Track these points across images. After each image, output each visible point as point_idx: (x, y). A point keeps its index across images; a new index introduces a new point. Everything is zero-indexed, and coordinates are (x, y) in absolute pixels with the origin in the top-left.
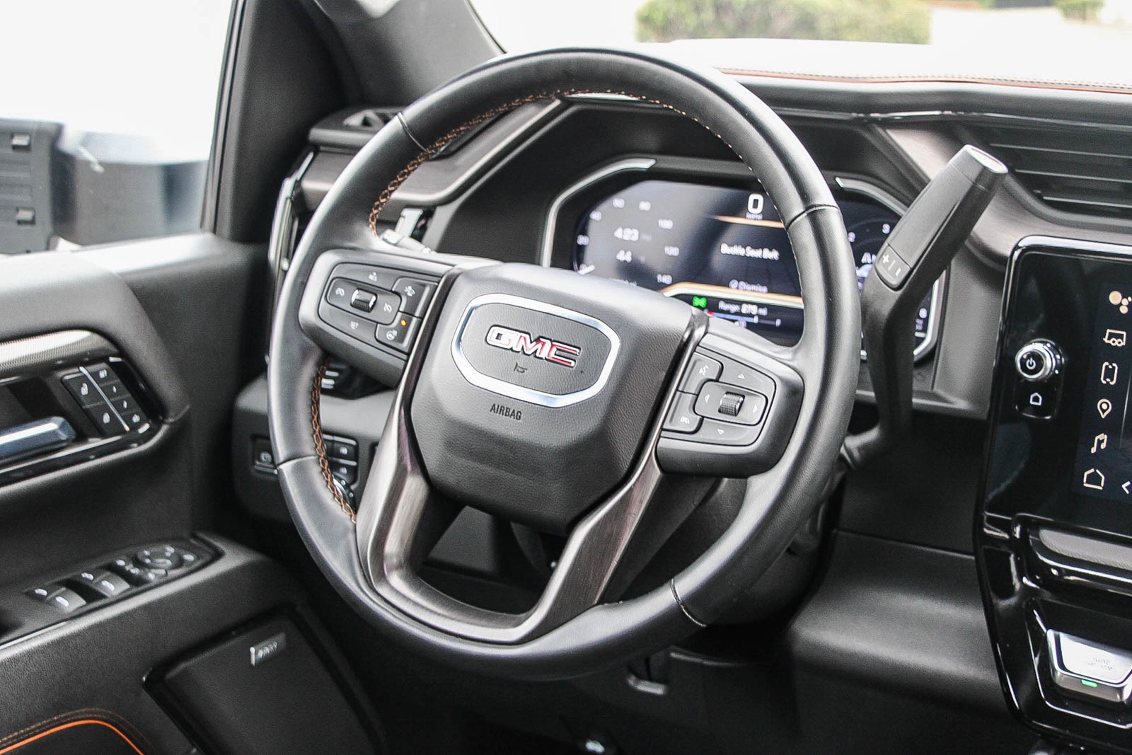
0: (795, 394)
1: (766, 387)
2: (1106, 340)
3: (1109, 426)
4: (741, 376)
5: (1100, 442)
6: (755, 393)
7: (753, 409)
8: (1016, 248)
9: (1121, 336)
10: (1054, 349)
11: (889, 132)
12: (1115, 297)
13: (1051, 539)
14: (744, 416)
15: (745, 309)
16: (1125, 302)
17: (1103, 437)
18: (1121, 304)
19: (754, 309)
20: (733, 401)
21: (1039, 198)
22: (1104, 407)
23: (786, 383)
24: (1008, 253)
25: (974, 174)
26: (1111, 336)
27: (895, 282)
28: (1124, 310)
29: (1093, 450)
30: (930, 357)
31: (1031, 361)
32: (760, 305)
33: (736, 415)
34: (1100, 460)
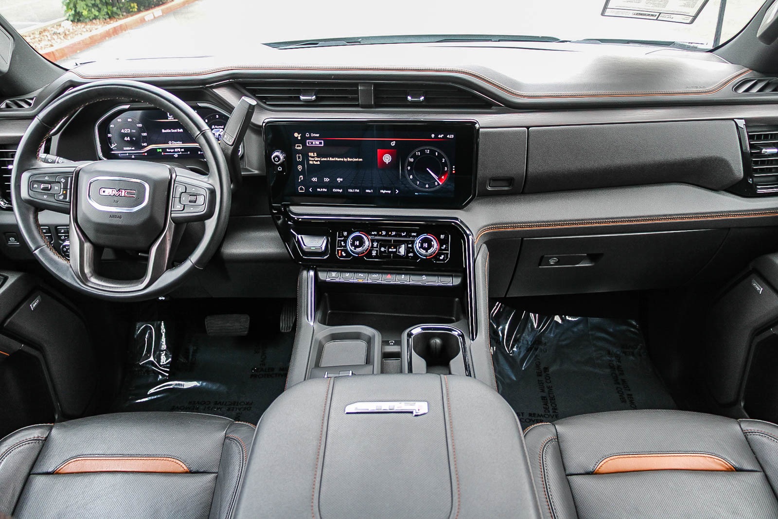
0: (212, 192)
1: (203, 192)
2: (296, 148)
3: (302, 173)
4: (194, 189)
5: (301, 178)
6: (200, 195)
7: (201, 200)
8: (264, 122)
9: (300, 146)
10: (282, 153)
11: (213, 90)
12: (296, 135)
13: (293, 209)
14: (198, 202)
15: (176, 150)
16: (299, 136)
17: (301, 176)
18: (298, 137)
19: (179, 150)
20: (193, 198)
21: (265, 103)
22: (300, 167)
23: (209, 189)
24: (261, 124)
25: (247, 106)
26: (297, 146)
27: (231, 144)
28: (299, 138)
29: (300, 181)
30: (243, 156)
31: (276, 158)
32: (181, 148)
33: (195, 202)
34: (302, 183)
